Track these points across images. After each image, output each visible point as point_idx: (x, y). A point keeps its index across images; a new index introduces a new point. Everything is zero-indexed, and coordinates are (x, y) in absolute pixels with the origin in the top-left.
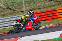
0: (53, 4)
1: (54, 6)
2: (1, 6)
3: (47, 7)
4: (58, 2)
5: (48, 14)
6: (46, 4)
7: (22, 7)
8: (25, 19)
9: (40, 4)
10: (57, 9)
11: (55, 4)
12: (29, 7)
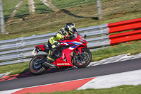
2: (48, 5)
7: (96, 9)
9: (136, 2)
12: (111, 9)
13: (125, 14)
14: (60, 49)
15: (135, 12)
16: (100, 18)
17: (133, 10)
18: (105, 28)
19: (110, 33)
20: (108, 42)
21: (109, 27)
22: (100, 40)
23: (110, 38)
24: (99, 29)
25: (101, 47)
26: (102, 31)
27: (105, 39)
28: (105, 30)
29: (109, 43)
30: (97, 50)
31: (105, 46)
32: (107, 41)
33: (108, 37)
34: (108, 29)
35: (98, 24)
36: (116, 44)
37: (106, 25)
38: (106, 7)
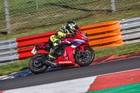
0: (75, 16)
1: (77, 20)
3: (60, 23)
7: (5, 24)
8: (57, 42)
9: (45, 17)
11: (78, 16)
12: (20, 23)
13: (33, 28)
14: (62, 47)
15: (43, 26)
16: (9, 32)
17: (41, 24)
18: (14, 42)
19: (18, 47)
20: (17, 56)
21: (17, 41)
22: (9, 54)
23: (19, 52)
24: (8, 43)
25: (10, 61)
26: (10, 46)
27: (13, 54)
28: (14, 44)
29: (17, 58)
30: (5, 64)
31: (14, 60)
32: (15, 55)
33: (16, 51)
34: (17, 43)
35: (7, 39)
36: (25, 58)
37: (15, 40)
38: (15, 22)
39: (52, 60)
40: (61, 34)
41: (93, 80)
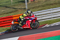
1: (11, 12)
4: (14, 8)
5: (5, 21)
6: (3, 11)
10: (13, 16)
11: (11, 11)
39: (21, 26)
40: (25, 15)
41: (18, 39)
